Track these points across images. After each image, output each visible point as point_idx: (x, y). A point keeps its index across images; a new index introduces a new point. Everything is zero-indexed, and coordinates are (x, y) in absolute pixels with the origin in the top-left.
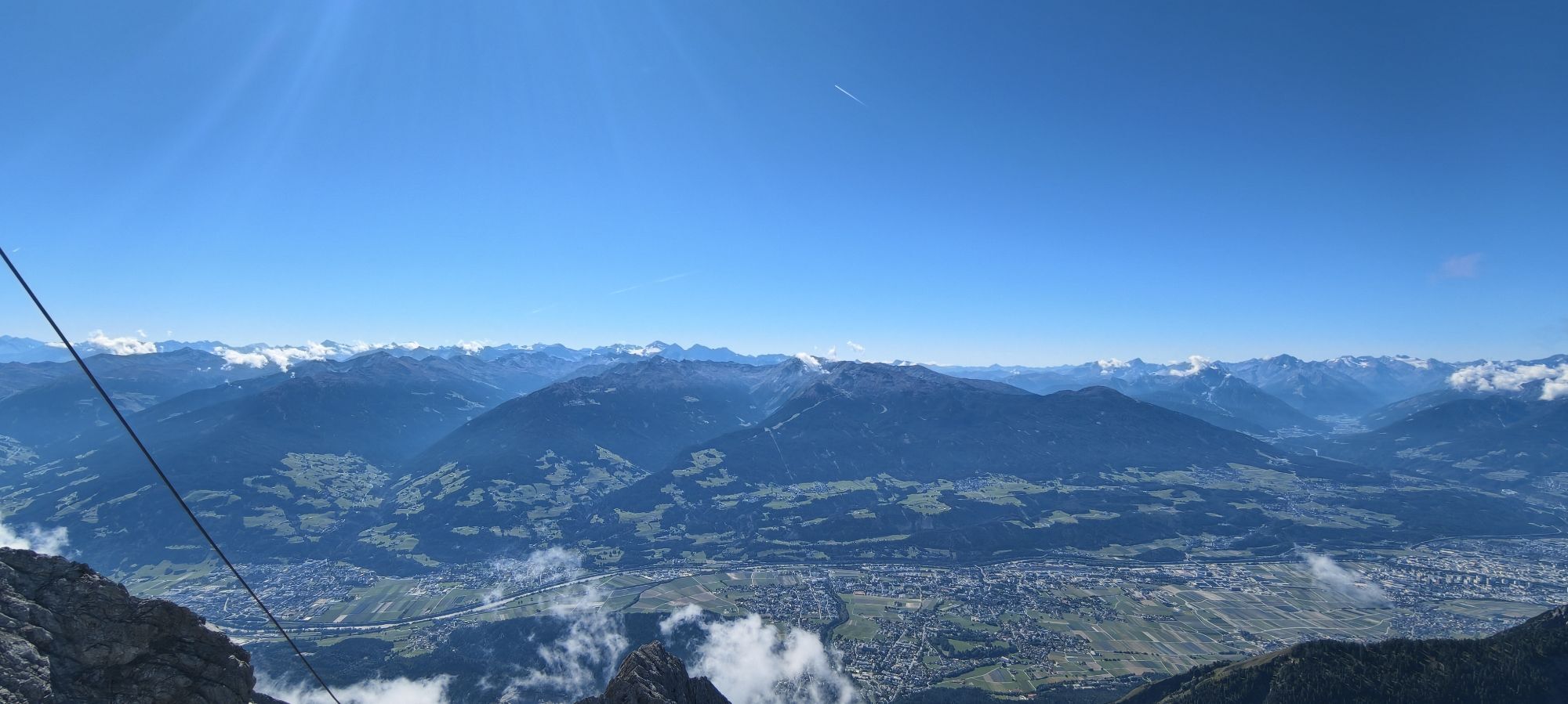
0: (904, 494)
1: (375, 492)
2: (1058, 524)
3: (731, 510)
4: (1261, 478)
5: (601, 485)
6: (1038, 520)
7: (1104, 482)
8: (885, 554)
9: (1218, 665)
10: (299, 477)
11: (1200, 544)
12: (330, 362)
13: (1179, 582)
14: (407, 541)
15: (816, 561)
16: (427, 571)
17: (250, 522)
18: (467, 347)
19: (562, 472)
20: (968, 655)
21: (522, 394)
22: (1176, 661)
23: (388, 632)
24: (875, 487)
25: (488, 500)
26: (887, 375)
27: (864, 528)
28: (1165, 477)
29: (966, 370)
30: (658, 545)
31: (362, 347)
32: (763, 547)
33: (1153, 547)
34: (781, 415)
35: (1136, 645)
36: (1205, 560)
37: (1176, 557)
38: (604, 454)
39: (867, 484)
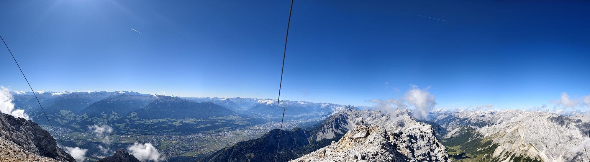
0: (173, 122)
1: (73, 117)
2: (201, 127)
3: (138, 124)
4: (234, 117)
5: (113, 119)
6: (198, 126)
7: (210, 119)
8: (168, 133)
9: (226, 148)
10: (63, 114)
11: (224, 129)
12: (66, 95)
13: (221, 135)
14: (78, 126)
15: (155, 135)
16: (82, 132)
17: (56, 120)
18: (88, 92)
19: (105, 116)
20: (184, 151)
21: (98, 101)
22: (220, 148)
23: (76, 141)
24: (167, 120)
25: (92, 121)
26: (170, 99)
27: (165, 128)
28: (219, 118)
29: (185, 98)
30: (124, 131)
31: (71, 92)
32: (144, 132)
33: (217, 130)
34: (148, 106)
35: (214, 146)
36: (225, 131)
37: (220, 131)
38: (113, 113)
39: (165, 120)
